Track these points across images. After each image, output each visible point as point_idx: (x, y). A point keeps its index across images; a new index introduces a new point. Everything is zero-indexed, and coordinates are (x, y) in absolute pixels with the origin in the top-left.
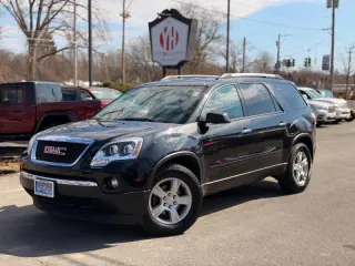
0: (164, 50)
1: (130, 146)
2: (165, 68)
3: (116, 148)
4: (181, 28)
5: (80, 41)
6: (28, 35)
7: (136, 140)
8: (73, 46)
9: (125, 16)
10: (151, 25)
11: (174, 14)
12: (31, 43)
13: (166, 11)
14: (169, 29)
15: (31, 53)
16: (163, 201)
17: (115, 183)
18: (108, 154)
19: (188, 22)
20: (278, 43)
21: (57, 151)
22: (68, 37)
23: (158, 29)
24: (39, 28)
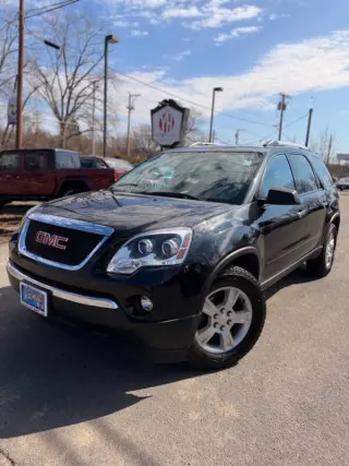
0: (163, 132)
1: (172, 242)
2: (163, 146)
3: (149, 244)
4: (177, 115)
5: (97, 126)
6: (60, 119)
7: (183, 232)
8: (92, 130)
9: (130, 108)
10: (153, 112)
11: (172, 103)
12: (62, 125)
13: (165, 101)
14: (167, 116)
15: (62, 134)
16: (213, 321)
17: (146, 303)
18: (135, 254)
19: (182, 110)
20: (237, 136)
21: (55, 241)
22: (89, 123)
23: (159, 115)
24: (68, 115)
